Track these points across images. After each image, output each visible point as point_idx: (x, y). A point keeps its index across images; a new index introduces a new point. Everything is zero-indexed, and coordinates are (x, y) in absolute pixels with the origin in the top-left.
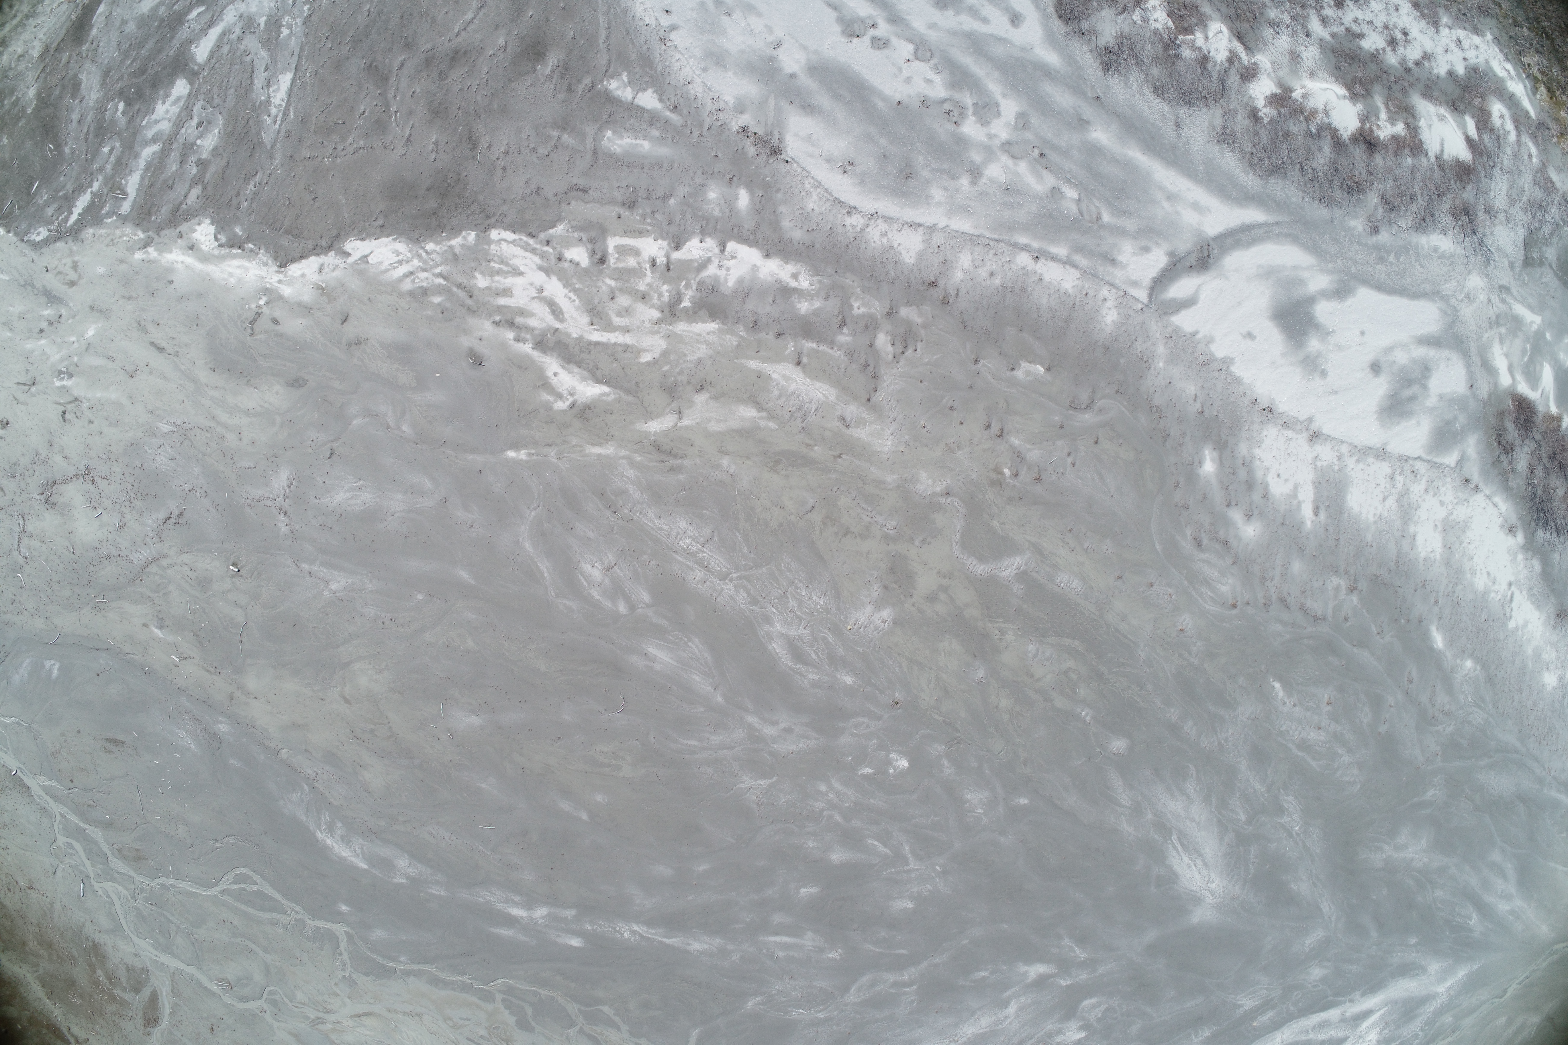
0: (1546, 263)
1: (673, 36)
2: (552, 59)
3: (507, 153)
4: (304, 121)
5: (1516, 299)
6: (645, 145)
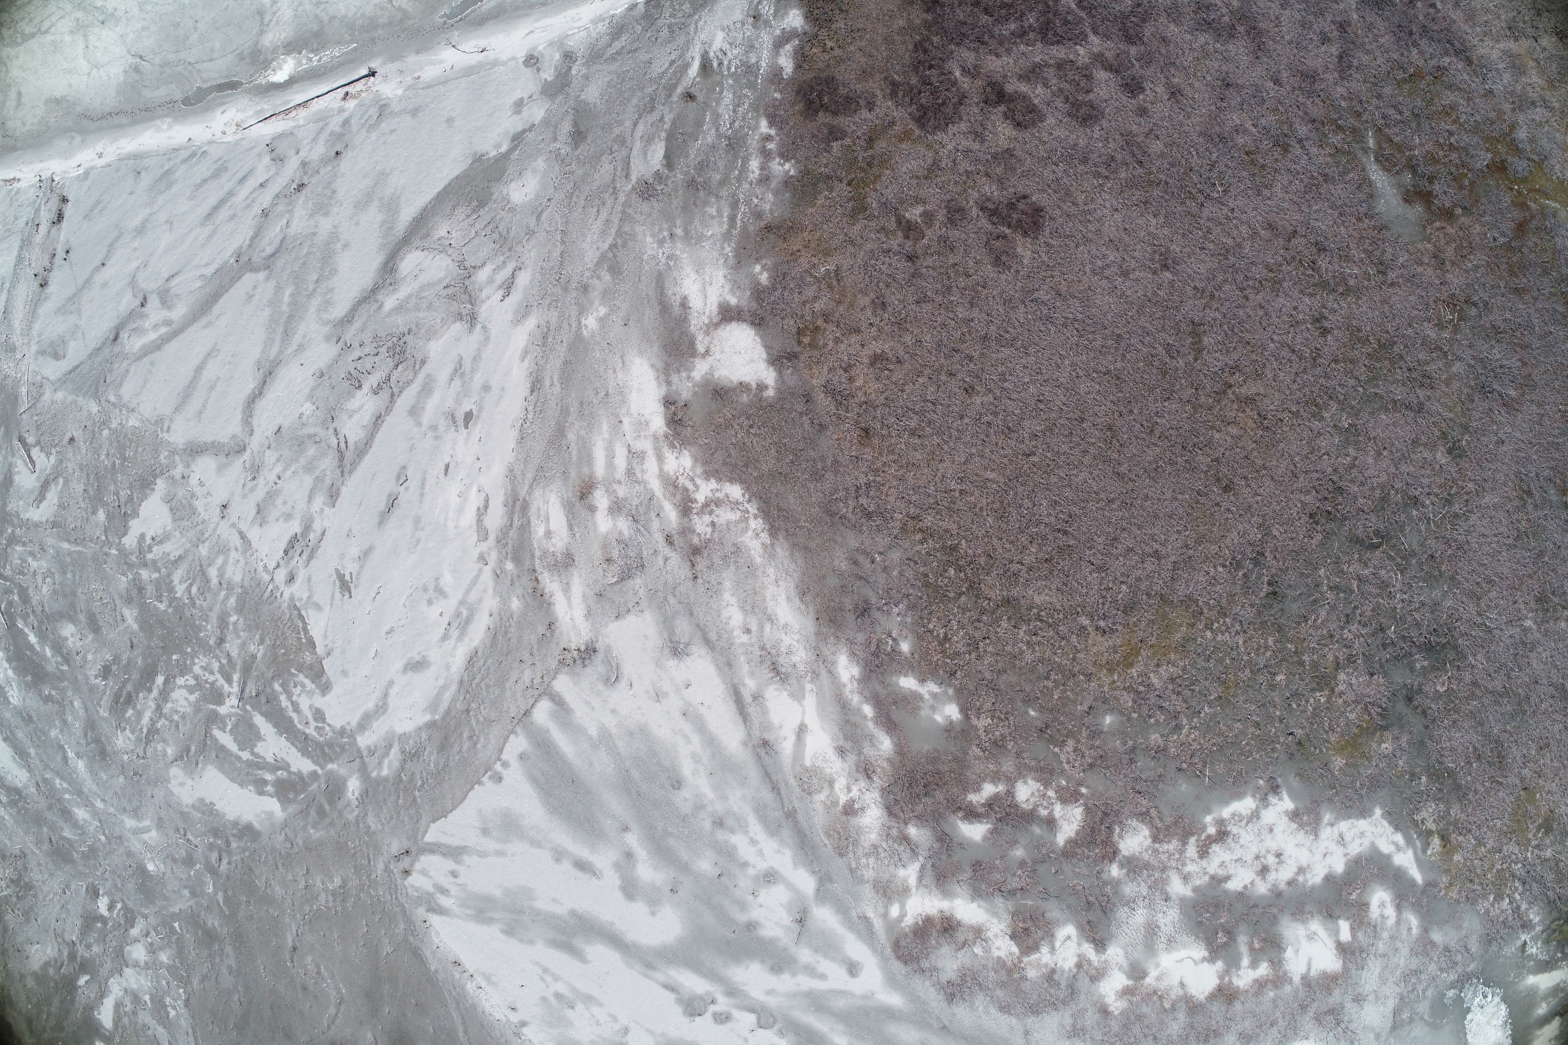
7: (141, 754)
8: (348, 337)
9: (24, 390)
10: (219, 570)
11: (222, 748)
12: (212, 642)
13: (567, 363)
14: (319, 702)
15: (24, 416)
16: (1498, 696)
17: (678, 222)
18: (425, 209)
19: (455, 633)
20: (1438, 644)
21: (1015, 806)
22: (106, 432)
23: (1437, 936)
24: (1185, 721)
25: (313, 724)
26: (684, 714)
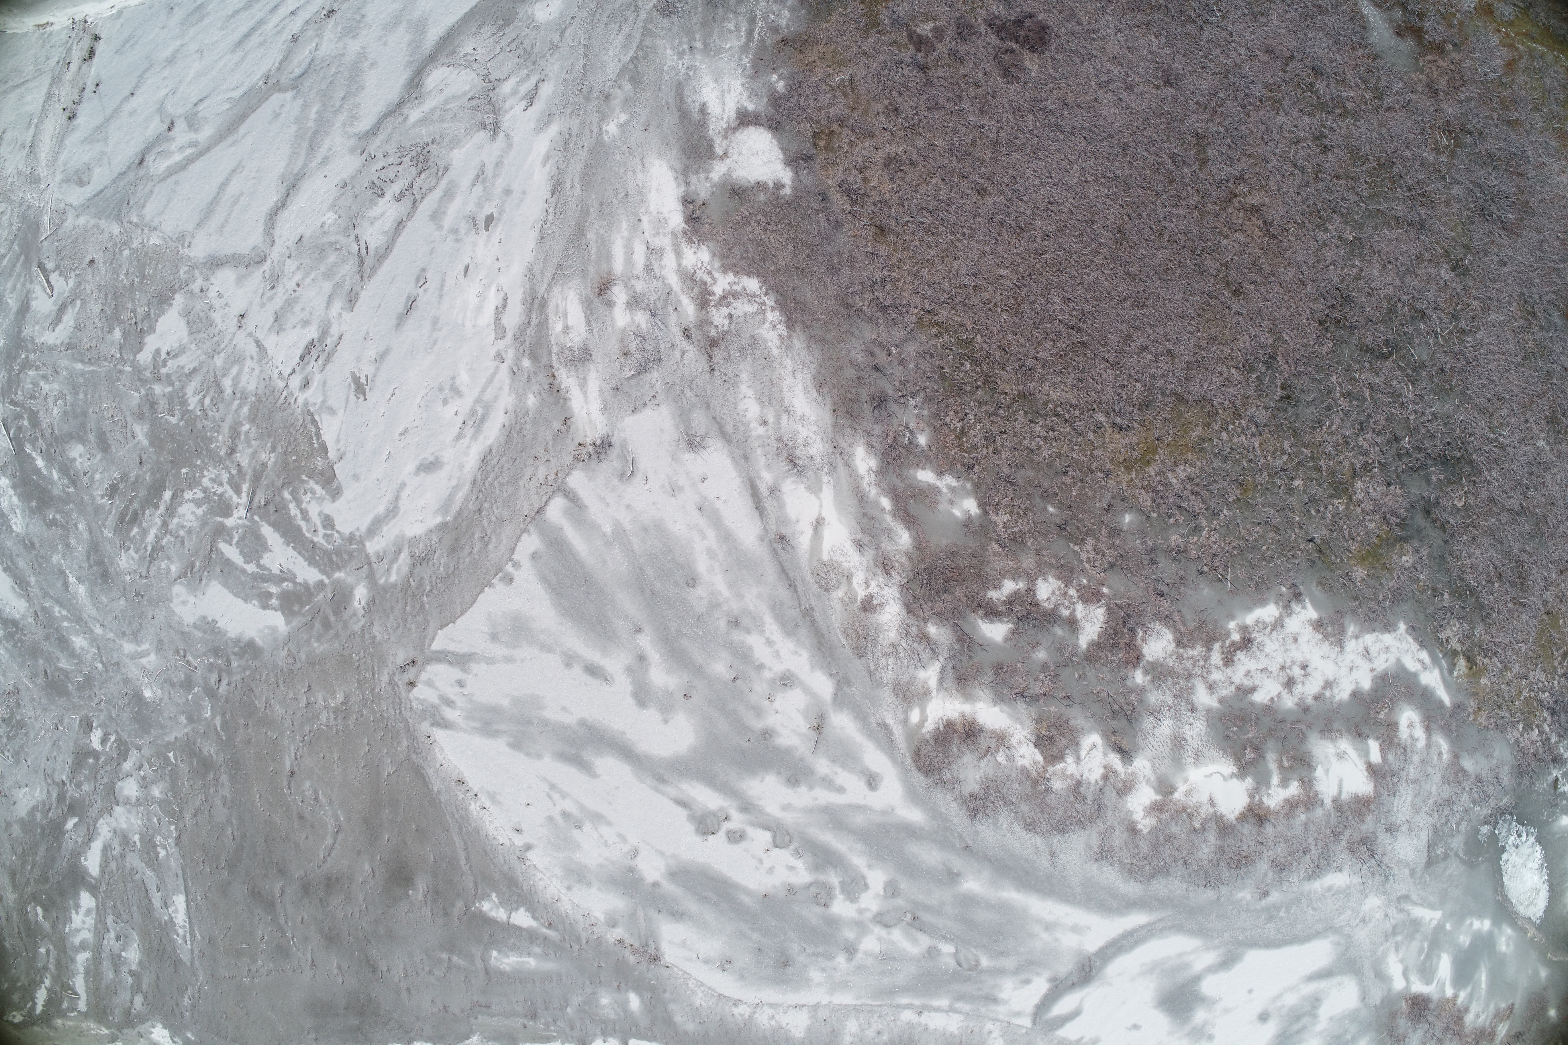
0: (1451, 854)
1: (530, 855)
2: (421, 886)
3: (406, 976)
4: (211, 941)
5: (1415, 904)
6: (532, 963)
7: (144, 574)
8: (372, 149)
9: (46, 219)
10: (233, 380)
11: (228, 562)
12: (222, 453)
13: (588, 166)
14: (329, 508)
15: (45, 243)
16: (1516, 514)
17: (698, 36)
18: (452, 29)
19: (469, 431)
20: (1453, 458)
21: (1035, 604)
22: (126, 252)
23: (1468, 764)
24: (1204, 524)
25: (321, 531)
26: (700, 509)
